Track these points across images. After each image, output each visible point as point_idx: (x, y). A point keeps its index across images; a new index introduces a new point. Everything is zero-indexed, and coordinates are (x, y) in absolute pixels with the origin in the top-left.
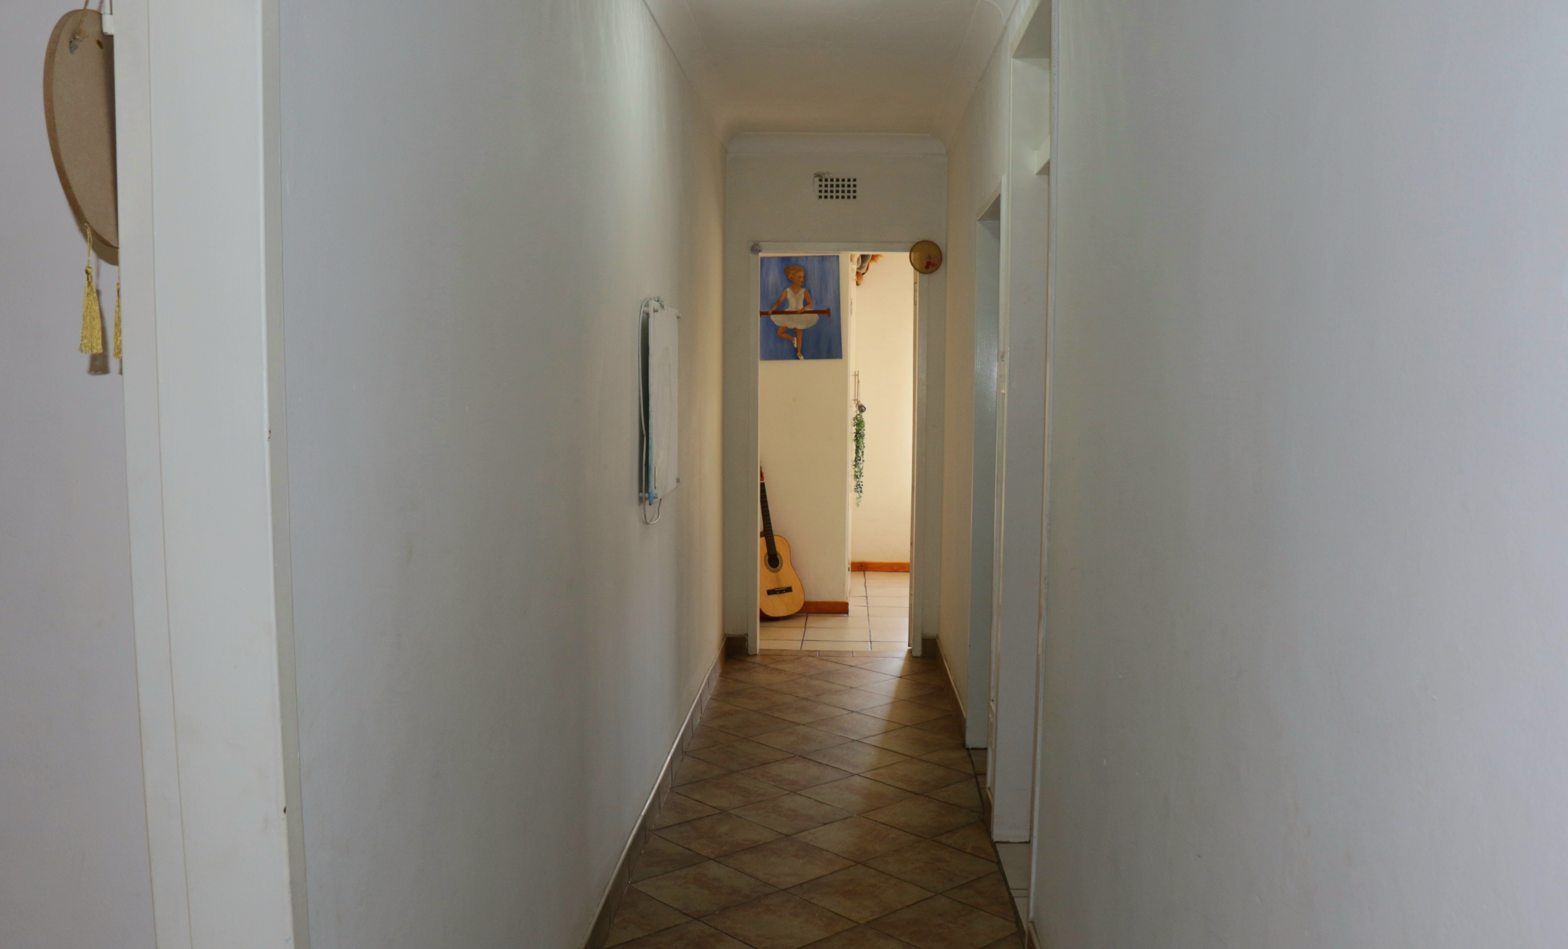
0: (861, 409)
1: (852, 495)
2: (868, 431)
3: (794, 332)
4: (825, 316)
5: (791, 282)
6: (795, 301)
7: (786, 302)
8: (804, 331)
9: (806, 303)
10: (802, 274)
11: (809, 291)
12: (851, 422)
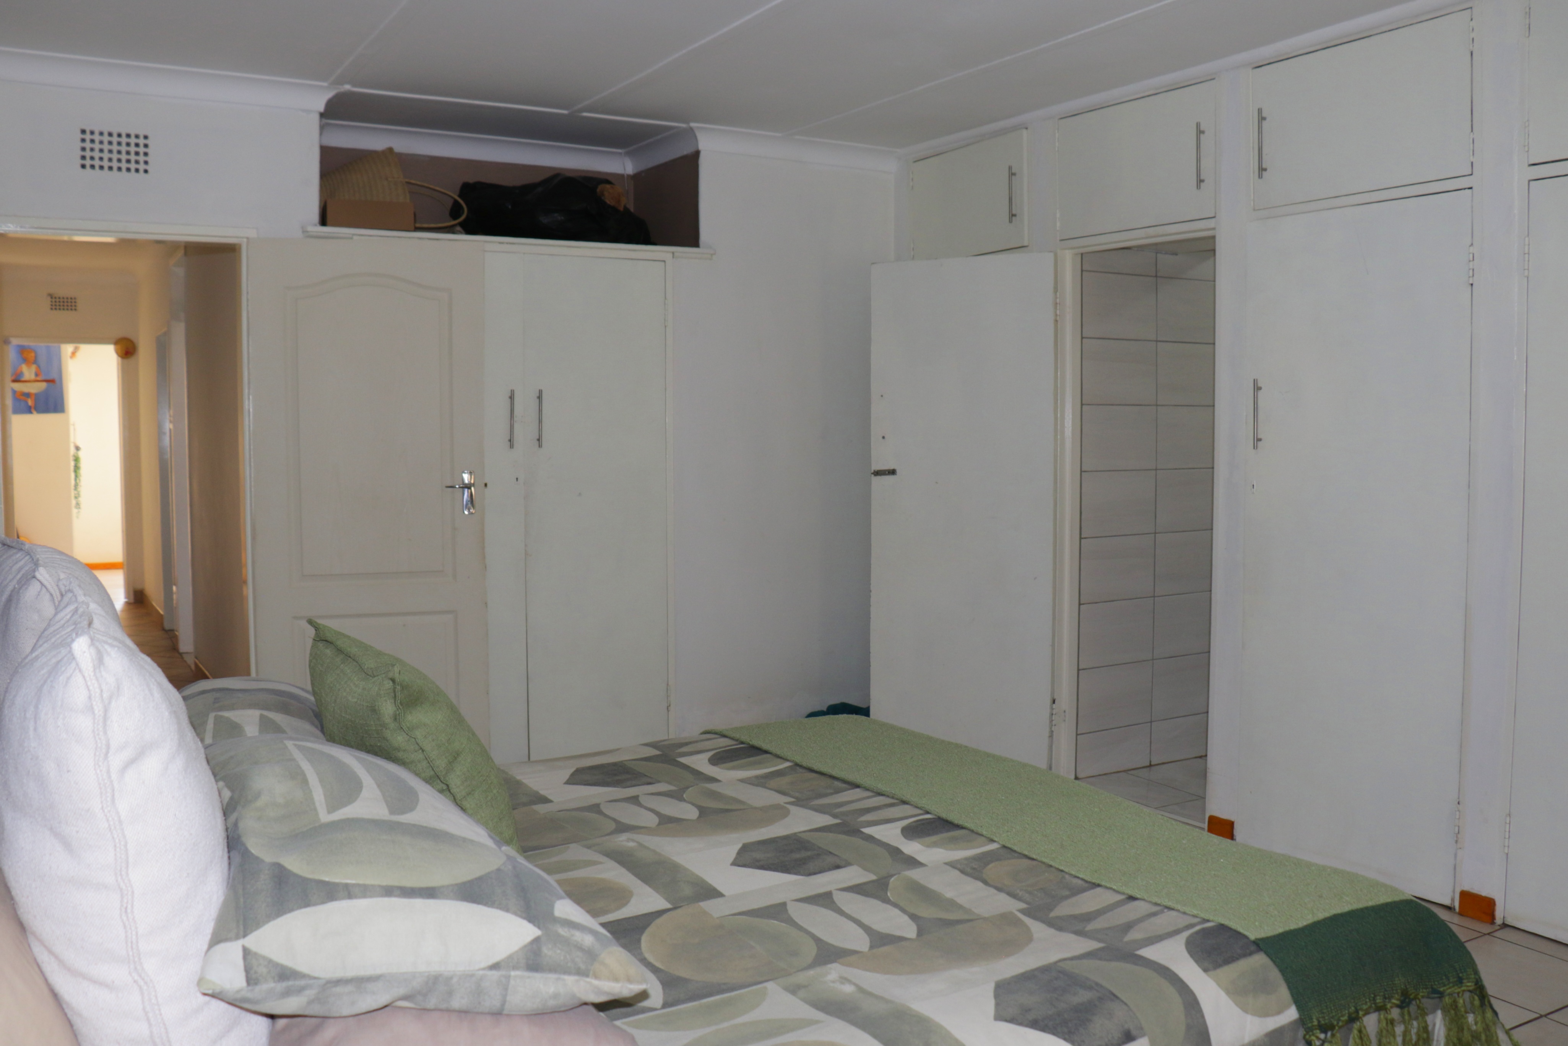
0: (78, 448)
1: (75, 511)
2: (83, 464)
3: (28, 395)
4: (51, 384)
5: (25, 360)
6: (28, 372)
7: (21, 374)
8: (36, 395)
9: (37, 375)
10: (33, 355)
11: (39, 367)
12: (72, 458)
